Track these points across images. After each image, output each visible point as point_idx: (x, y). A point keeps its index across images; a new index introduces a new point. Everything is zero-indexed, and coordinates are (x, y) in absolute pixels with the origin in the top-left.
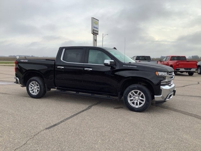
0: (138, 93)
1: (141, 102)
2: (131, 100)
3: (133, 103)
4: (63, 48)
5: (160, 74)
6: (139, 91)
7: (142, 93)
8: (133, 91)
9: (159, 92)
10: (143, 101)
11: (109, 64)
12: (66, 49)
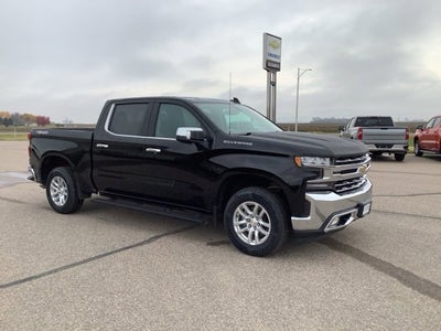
0: (255, 209)
1: (263, 232)
2: (242, 226)
3: (246, 233)
4: (112, 102)
5: (308, 162)
6: (257, 205)
7: (264, 211)
8: (244, 205)
9: (304, 209)
10: (265, 228)
11: (189, 137)
12: (116, 105)
